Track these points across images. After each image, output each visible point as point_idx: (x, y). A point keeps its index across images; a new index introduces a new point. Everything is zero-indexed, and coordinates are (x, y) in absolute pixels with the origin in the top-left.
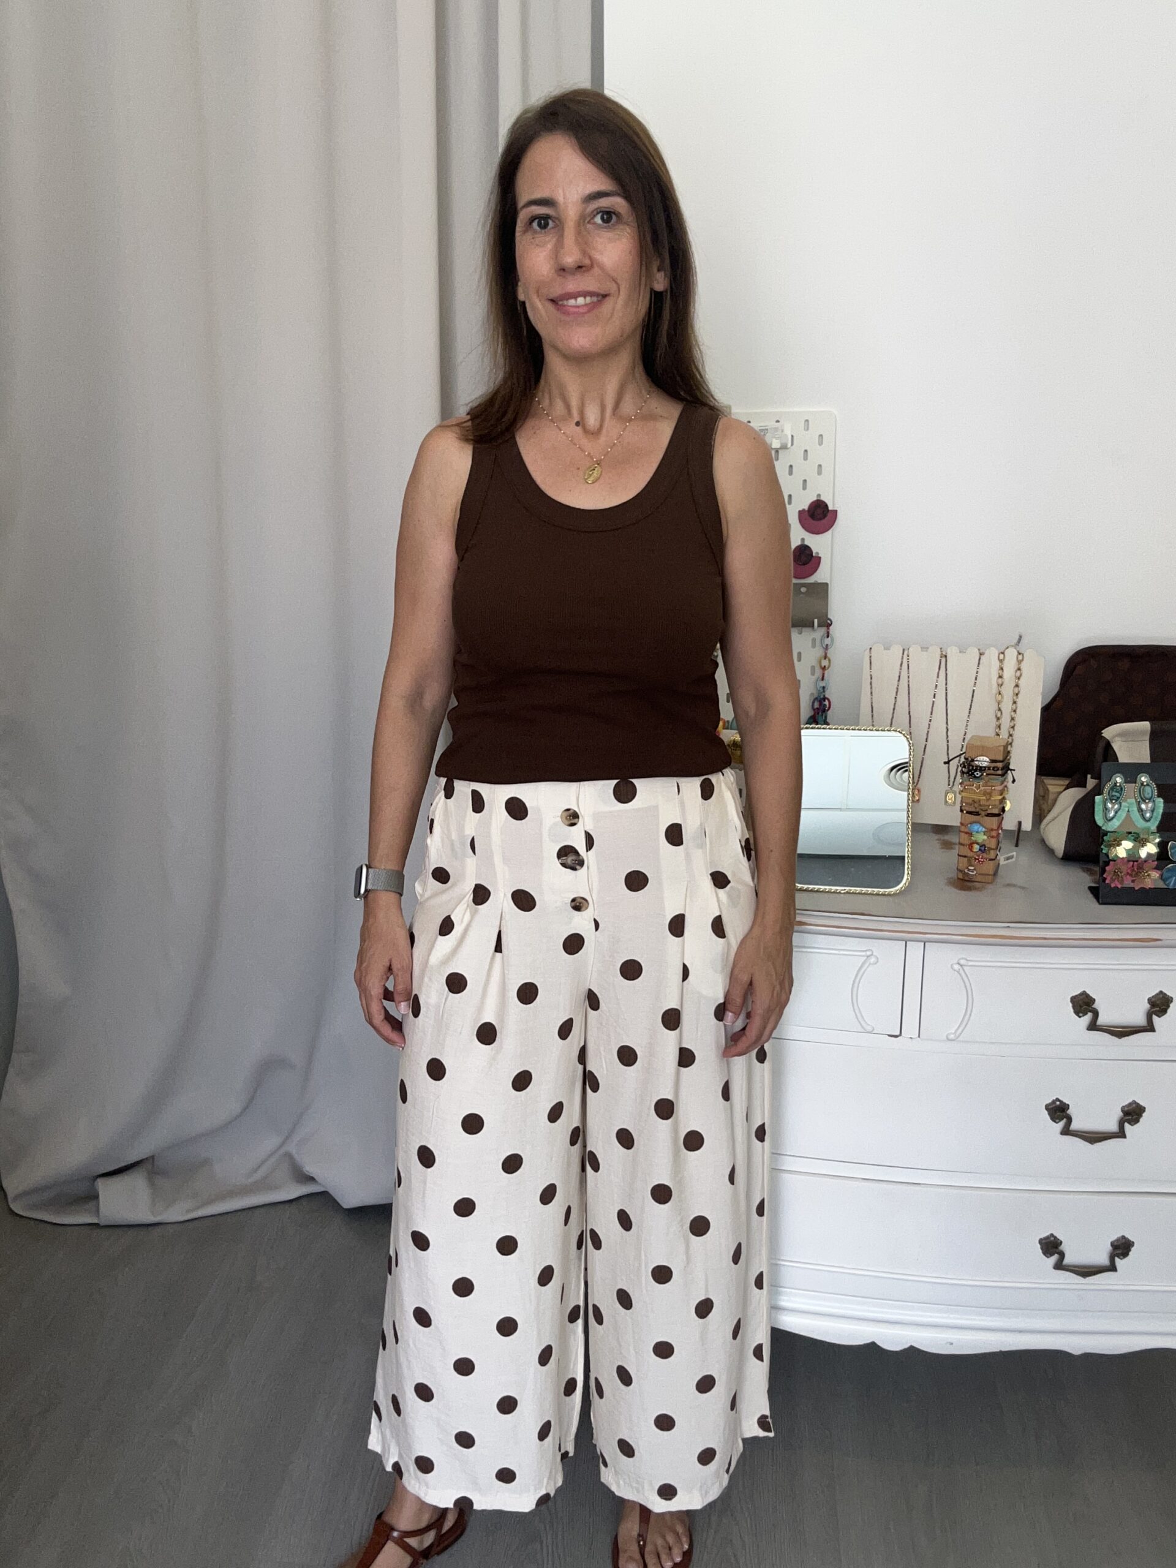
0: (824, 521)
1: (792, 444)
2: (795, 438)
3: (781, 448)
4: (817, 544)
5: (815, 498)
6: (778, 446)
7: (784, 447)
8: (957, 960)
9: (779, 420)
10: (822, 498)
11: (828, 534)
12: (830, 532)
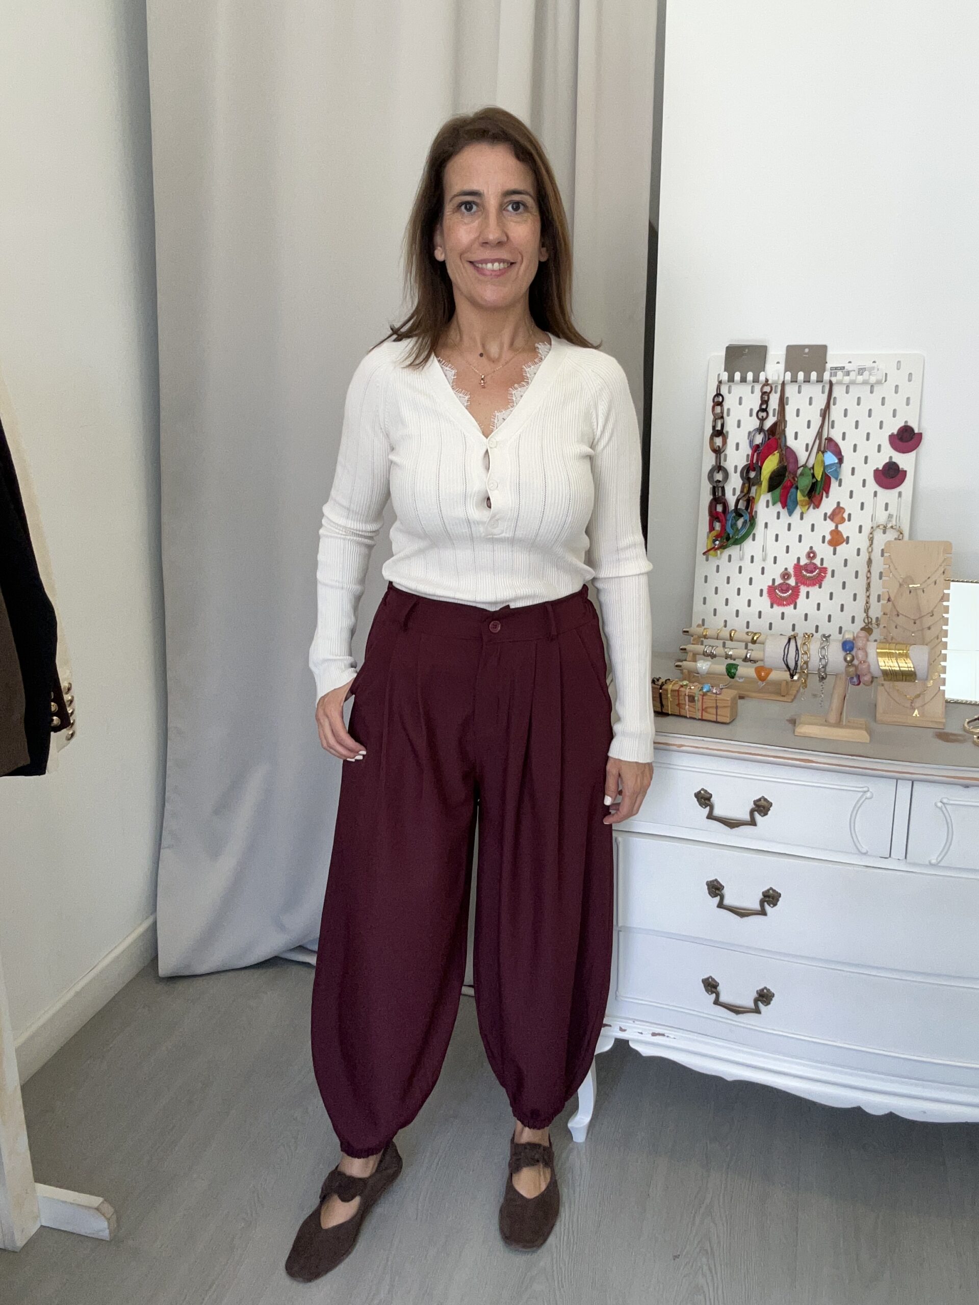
0: (910, 443)
1: (885, 381)
2: (888, 376)
3: (875, 383)
4: (904, 461)
5: (902, 424)
6: (874, 381)
7: (879, 382)
8: (940, 798)
9: (876, 360)
10: (910, 424)
11: (913, 454)
12: (914, 452)
